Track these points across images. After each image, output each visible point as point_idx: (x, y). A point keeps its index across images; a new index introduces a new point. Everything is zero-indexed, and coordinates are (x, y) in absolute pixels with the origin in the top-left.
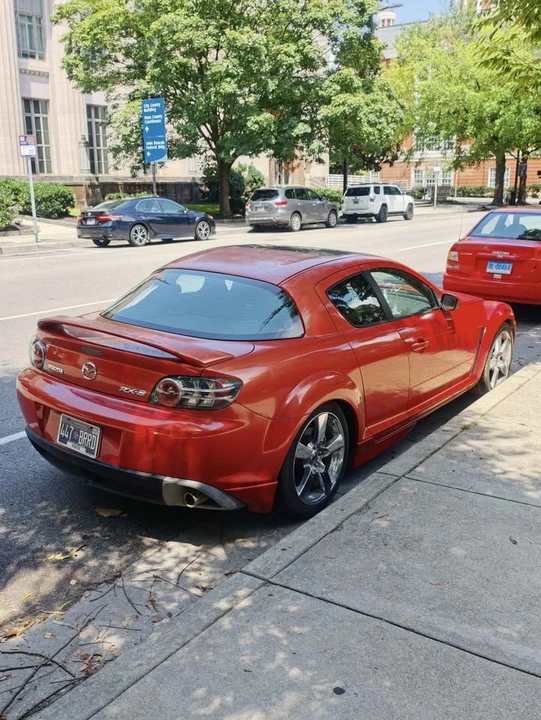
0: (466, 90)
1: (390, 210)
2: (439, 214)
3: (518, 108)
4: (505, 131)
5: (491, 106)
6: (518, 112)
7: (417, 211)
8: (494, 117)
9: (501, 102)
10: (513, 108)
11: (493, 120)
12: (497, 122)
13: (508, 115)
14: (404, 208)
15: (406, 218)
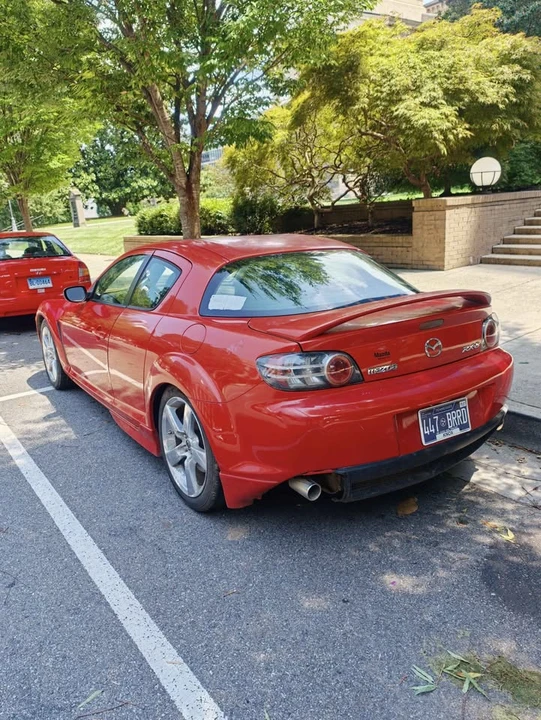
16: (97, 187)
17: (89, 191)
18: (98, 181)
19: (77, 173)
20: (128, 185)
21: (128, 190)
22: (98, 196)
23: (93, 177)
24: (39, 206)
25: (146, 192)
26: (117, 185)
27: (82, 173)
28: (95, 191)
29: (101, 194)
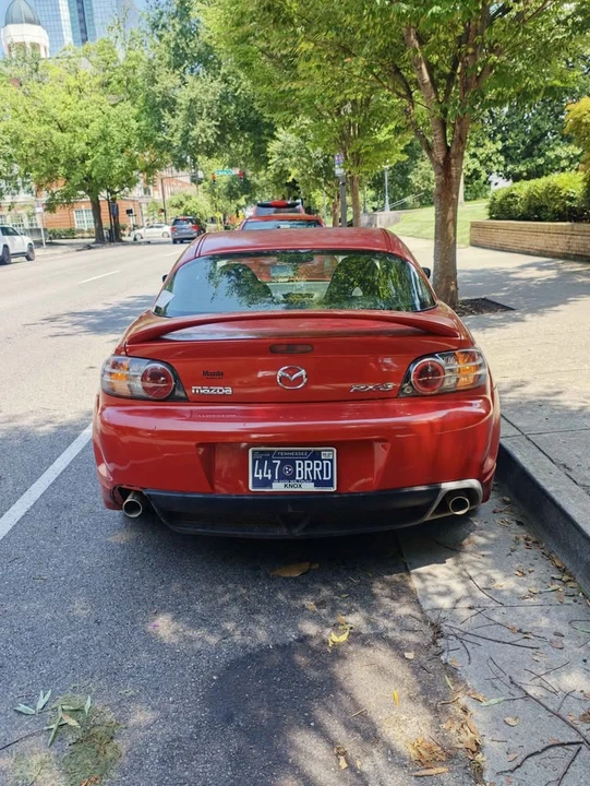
0: (52, 131)
1: (12, 252)
2: (51, 255)
3: (105, 149)
4: (99, 171)
5: (79, 147)
6: (107, 152)
7: (38, 252)
8: (84, 158)
9: (87, 144)
10: (101, 150)
11: (83, 162)
12: (88, 163)
13: (97, 156)
14: (26, 249)
15: (29, 259)
16: (502, 158)
17: (492, 164)
18: (504, 151)
19: (481, 141)
20: (543, 155)
21: (541, 161)
22: (502, 168)
23: (500, 145)
24: (426, 183)
25: (564, 163)
26: (528, 154)
27: (487, 141)
28: (499, 163)
29: (505, 166)
